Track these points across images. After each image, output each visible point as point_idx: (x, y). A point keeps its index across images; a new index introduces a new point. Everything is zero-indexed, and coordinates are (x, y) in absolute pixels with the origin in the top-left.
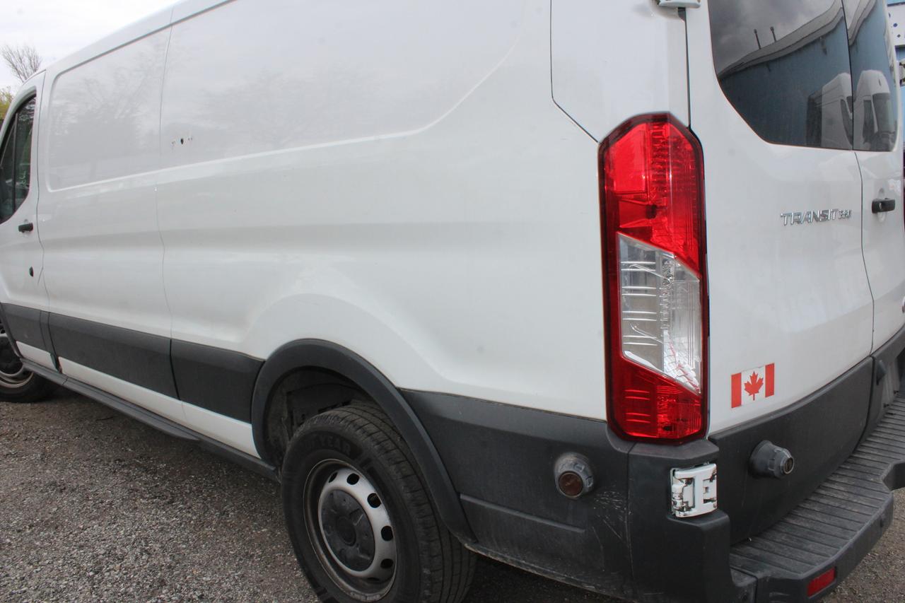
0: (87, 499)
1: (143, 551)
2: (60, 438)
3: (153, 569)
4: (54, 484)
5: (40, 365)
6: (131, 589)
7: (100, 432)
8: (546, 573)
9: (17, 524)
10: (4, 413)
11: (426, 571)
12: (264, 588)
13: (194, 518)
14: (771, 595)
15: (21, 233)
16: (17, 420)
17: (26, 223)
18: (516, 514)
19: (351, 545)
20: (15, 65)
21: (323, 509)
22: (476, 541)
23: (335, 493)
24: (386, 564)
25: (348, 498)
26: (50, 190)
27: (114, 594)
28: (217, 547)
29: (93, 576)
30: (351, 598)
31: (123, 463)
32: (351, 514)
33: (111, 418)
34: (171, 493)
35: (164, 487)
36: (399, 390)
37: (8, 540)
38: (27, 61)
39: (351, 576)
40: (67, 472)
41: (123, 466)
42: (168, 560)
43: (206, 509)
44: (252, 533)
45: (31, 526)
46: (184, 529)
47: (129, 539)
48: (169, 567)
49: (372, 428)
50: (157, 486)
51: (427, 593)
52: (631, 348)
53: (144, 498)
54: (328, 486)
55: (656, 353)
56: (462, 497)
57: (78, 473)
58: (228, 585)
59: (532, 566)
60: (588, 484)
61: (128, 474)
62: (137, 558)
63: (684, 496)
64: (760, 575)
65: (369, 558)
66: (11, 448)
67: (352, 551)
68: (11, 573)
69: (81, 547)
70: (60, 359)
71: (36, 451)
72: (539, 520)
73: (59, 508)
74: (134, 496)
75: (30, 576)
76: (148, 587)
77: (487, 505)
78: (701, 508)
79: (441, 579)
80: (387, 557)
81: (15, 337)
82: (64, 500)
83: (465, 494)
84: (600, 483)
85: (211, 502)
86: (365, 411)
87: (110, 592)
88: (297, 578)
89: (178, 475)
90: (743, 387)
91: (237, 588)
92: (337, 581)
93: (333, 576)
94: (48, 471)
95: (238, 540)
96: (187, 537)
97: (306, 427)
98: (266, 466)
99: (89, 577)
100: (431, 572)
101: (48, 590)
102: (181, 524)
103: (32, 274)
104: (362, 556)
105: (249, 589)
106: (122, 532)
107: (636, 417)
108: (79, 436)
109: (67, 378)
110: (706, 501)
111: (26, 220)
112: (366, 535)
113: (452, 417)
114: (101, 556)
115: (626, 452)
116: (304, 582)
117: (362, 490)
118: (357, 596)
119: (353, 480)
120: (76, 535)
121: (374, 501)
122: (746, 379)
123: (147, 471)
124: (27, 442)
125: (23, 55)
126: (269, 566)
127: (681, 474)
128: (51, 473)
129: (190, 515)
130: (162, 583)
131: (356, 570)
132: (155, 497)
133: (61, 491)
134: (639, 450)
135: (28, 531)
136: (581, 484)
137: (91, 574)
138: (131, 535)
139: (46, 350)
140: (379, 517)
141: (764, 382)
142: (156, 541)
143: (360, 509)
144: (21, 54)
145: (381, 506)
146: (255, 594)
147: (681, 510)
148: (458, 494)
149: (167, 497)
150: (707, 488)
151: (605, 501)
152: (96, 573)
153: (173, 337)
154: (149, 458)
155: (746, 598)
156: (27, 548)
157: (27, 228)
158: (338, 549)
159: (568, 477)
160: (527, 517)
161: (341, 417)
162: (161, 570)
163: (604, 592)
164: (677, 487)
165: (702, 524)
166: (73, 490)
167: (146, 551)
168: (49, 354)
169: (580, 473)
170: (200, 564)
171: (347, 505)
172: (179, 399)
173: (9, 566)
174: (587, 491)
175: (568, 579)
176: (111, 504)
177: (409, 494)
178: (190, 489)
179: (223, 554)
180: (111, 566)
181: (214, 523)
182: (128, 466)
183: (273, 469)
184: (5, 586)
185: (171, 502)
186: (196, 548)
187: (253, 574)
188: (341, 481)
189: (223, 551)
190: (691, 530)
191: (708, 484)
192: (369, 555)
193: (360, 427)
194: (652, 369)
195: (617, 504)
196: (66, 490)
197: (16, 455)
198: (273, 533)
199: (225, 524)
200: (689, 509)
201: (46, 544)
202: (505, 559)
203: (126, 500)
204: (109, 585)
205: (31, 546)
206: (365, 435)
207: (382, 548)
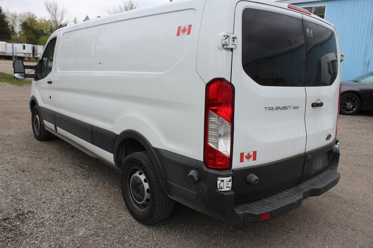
0: (62, 174)
1: (77, 191)
2: (55, 154)
3: (80, 197)
4: (51, 168)
5: (50, 129)
6: (73, 202)
7: (67, 154)
8: (187, 205)
9: (40, 179)
10: (37, 144)
11: (157, 203)
12: (113, 206)
13: (95, 183)
14: (248, 218)
15: (48, 84)
16: (41, 146)
17: (50, 81)
18: (180, 186)
19: (138, 194)
20: (49, 8)
21: (131, 182)
22: (171, 195)
23: (135, 177)
24: (148, 200)
25: (138, 179)
26: (58, 71)
27: (67, 202)
28: (100, 193)
29: (62, 196)
30: (137, 210)
31: (74, 164)
32: (139, 184)
33: (72, 149)
34: (89, 175)
35: (86, 173)
36: (153, 147)
37: (37, 183)
38: (53, 7)
39: (138, 204)
40: (56, 165)
41: (74, 165)
42: (85, 195)
43: (99, 181)
44: (112, 190)
45: (44, 180)
46: (91, 186)
47: (73, 187)
48: (85, 197)
49: (147, 159)
50: (84, 173)
51: (157, 209)
52: (211, 142)
53: (79, 176)
54: (134, 175)
55: (217, 144)
56: (167, 181)
57: (59, 166)
58: (102, 204)
59: (185, 203)
60: (196, 179)
61: (75, 168)
62: (75, 193)
63: (220, 185)
64: (245, 212)
65: (143, 198)
66: (39, 155)
67: (138, 196)
68: (38, 192)
69: (59, 188)
70: (57, 127)
71: (46, 157)
72: (185, 189)
73: (53, 176)
74: (77, 175)
75: (43, 194)
76: (78, 201)
77: (173, 184)
78: (225, 189)
79: (162, 206)
80: (148, 198)
81: (43, 118)
82: (55, 174)
83: (168, 180)
84: (200, 179)
85: (101, 179)
86: (146, 153)
87: (66, 201)
88: (124, 204)
89: (91, 170)
90: (244, 157)
91: (105, 205)
92: (134, 205)
93: (133, 203)
94: (50, 164)
95: (107, 192)
96: (92, 189)
97: (128, 156)
98: (117, 168)
99: (60, 196)
100: (159, 203)
101: (48, 198)
102: (90, 185)
103: (50, 98)
104: (141, 197)
105: (108, 206)
106: (71, 185)
107: (211, 162)
108: (60, 154)
109: (59, 134)
110: (227, 187)
111: (50, 80)
112: (143, 191)
113: (166, 157)
114: (64, 191)
115: (207, 171)
116: (125, 206)
117: (143, 177)
118: (139, 210)
119: (140, 174)
120: (57, 184)
121: (145, 181)
122: (245, 154)
123: (81, 167)
124: (44, 154)
125: (52, 4)
126: (116, 200)
127: (220, 179)
128: (51, 165)
129: (93, 183)
130: (82, 201)
131: (139, 201)
132: (83, 176)
133: (54, 171)
134: (211, 171)
135: (43, 181)
136: (194, 179)
137: (61, 196)
138: (74, 186)
139: (53, 124)
140: (146, 186)
141: (252, 156)
142: (82, 189)
143: (141, 183)
144: (51, 4)
145: (147, 182)
146: (110, 207)
147: (220, 189)
148: (166, 180)
149: (87, 176)
150: (228, 184)
151: (201, 184)
152: (63, 196)
153: (93, 125)
154: (83, 164)
155: (240, 217)
156: (42, 186)
157: (50, 82)
158: (135, 195)
159: (191, 176)
160: (183, 188)
161: (138, 155)
162: (82, 197)
163: (201, 211)
164: (219, 182)
165: (225, 194)
166: (57, 171)
167: (78, 191)
168: (54, 125)
169: (194, 175)
170: (94, 197)
171: (138, 181)
172: (93, 144)
173: (38, 190)
174: (196, 181)
175: (193, 207)
176: (69, 176)
177: (154, 179)
178: (95, 175)
179: (102, 195)
180: (67, 194)
181: (101, 186)
182: (76, 165)
183: (119, 169)
184: (36, 195)
185: (88, 178)
186: (94, 193)
187: (110, 202)
188: (137, 174)
189: (102, 194)
190: (222, 195)
191: (228, 182)
192: (143, 197)
193: (143, 158)
194: (215, 149)
195: (204, 185)
196: (55, 171)
197: (40, 158)
198: (119, 191)
199: (104, 187)
200: (222, 189)
201: (48, 186)
202: (178, 200)
203: (74, 176)
204: (66, 199)
205: (44, 186)
206: (144, 160)
207: (147, 195)
